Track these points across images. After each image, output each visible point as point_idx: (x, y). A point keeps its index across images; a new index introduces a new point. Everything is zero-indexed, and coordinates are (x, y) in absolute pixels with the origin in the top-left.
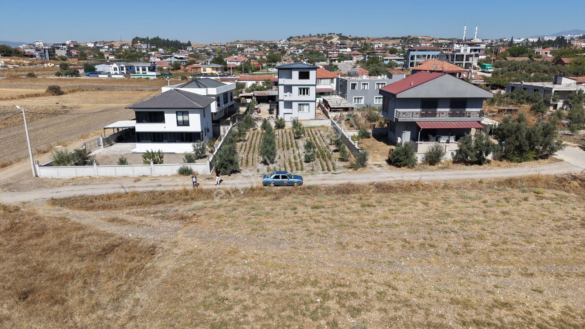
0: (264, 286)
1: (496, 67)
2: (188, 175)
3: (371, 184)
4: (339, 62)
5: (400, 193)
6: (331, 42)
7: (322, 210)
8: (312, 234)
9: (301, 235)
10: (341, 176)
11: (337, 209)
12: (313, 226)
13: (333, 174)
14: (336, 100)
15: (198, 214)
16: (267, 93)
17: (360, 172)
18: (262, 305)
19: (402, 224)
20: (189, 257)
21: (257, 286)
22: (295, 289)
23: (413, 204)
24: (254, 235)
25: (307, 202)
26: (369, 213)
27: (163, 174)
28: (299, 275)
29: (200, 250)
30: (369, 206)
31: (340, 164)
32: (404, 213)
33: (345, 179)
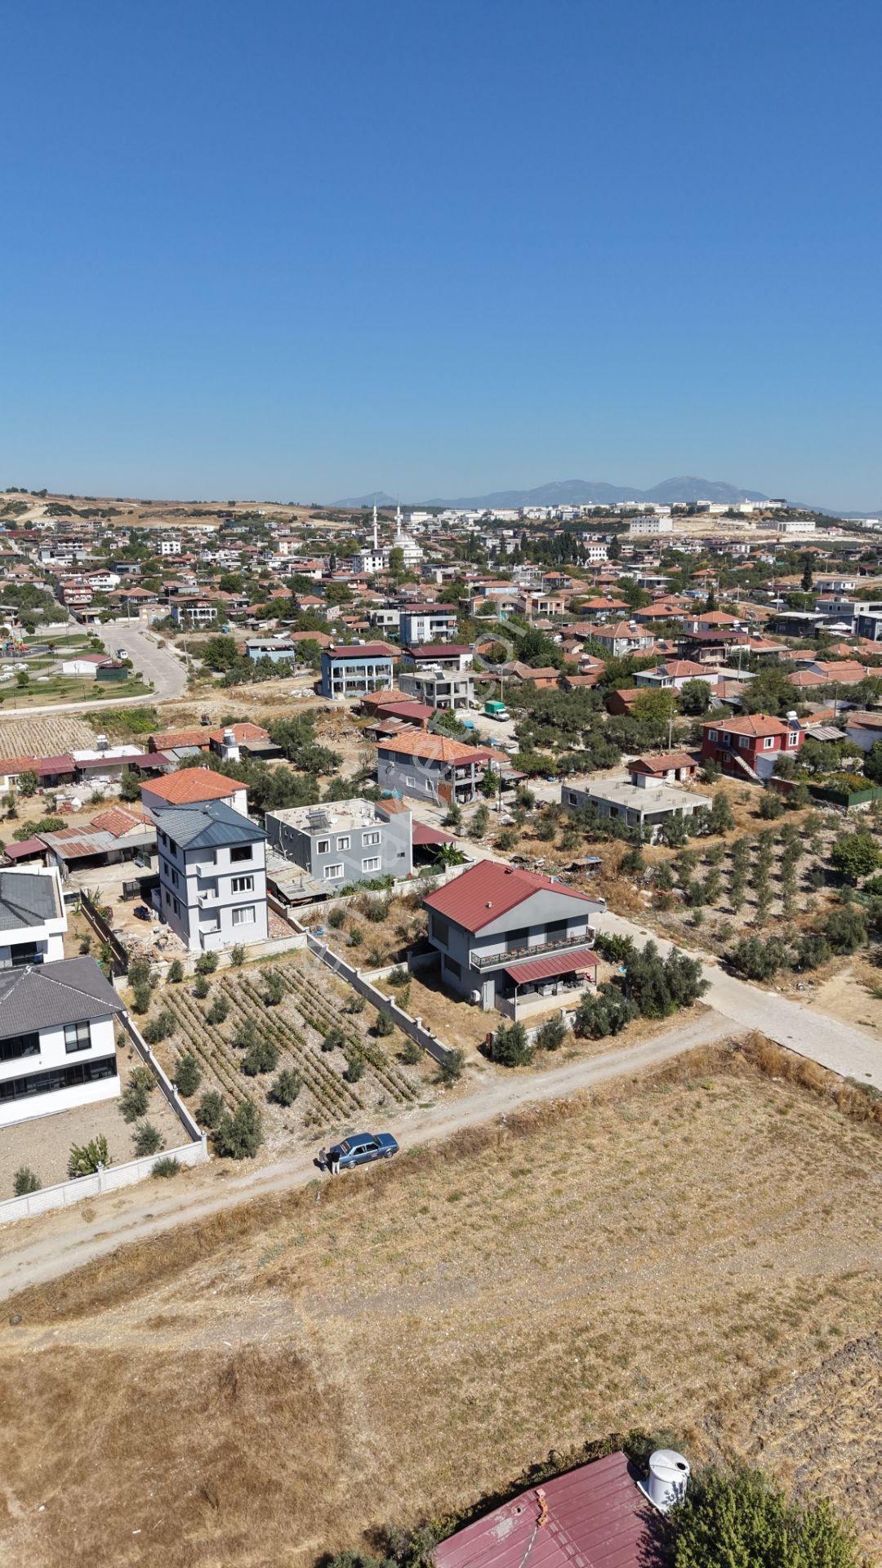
0: (501, 1364)
1: (511, 705)
2: (173, 1174)
3: (498, 1123)
4: (103, 622)
5: (544, 1130)
6: (29, 525)
7: (466, 1200)
8: (489, 1255)
9: (476, 1261)
10: (439, 1111)
11: (486, 1191)
12: (477, 1237)
13: (421, 1106)
14: (288, 875)
15: (287, 1265)
16: (85, 845)
17: (460, 1093)
18: (521, 1391)
19: (585, 1198)
20: (362, 1353)
21: (492, 1366)
22: (538, 1354)
23: (574, 1151)
24: (414, 1283)
25: (430, 1189)
26: (532, 1188)
27: (122, 1185)
28: (526, 1330)
29: (364, 1335)
30: (522, 1172)
31: (412, 1074)
32: (574, 1174)
33: (450, 1119)
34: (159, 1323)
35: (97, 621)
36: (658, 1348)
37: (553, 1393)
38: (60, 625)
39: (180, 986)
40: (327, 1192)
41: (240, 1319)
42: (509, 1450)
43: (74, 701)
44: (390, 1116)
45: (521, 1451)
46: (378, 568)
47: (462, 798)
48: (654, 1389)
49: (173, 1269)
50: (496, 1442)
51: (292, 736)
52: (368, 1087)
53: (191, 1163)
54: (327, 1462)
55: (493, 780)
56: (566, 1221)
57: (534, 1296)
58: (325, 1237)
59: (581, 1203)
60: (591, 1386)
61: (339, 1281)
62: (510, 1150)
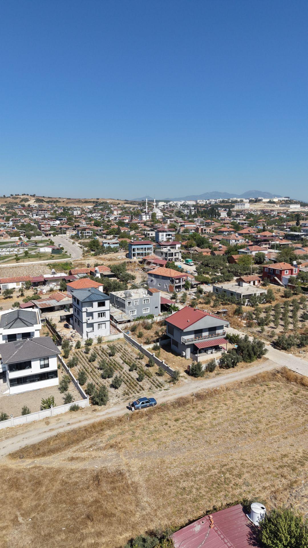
0: (195, 476)
1: (194, 261)
2: (77, 410)
4: (54, 236)
5: (209, 398)
6: (29, 206)
7: (181, 421)
8: (189, 439)
9: (185, 441)
10: (171, 391)
11: (188, 419)
12: (186, 433)
13: (165, 390)
14: (117, 313)
15: (117, 441)
16: (47, 304)
17: (179, 385)
18: (202, 485)
19: (224, 421)
20: (144, 471)
21: (192, 477)
22: (208, 473)
23: (220, 405)
24: (163, 448)
25: (168, 417)
26: (205, 417)
27: (59, 413)
28: (203, 465)
29: (145, 465)
30: (201, 412)
31: (161, 379)
32: (220, 413)
33: (175, 394)
34: (72, 459)
35: (52, 236)
36: (252, 472)
37: (214, 486)
38: (39, 237)
39: (80, 350)
40: (131, 417)
41: (101, 459)
42: (198, 505)
43: (44, 260)
44: (154, 393)
45: (203, 506)
46: (147, 219)
47: (177, 290)
48: (251, 486)
49: (77, 441)
50: (193, 502)
51: (118, 270)
52: (146, 383)
53: (83, 407)
54: (132, 508)
55: (188, 284)
56: (217, 429)
57: (206, 453)
58: (131, 432)
59: (222, 423)
60: (228, 485)
61: (136, 447)
62: (197, 405)
